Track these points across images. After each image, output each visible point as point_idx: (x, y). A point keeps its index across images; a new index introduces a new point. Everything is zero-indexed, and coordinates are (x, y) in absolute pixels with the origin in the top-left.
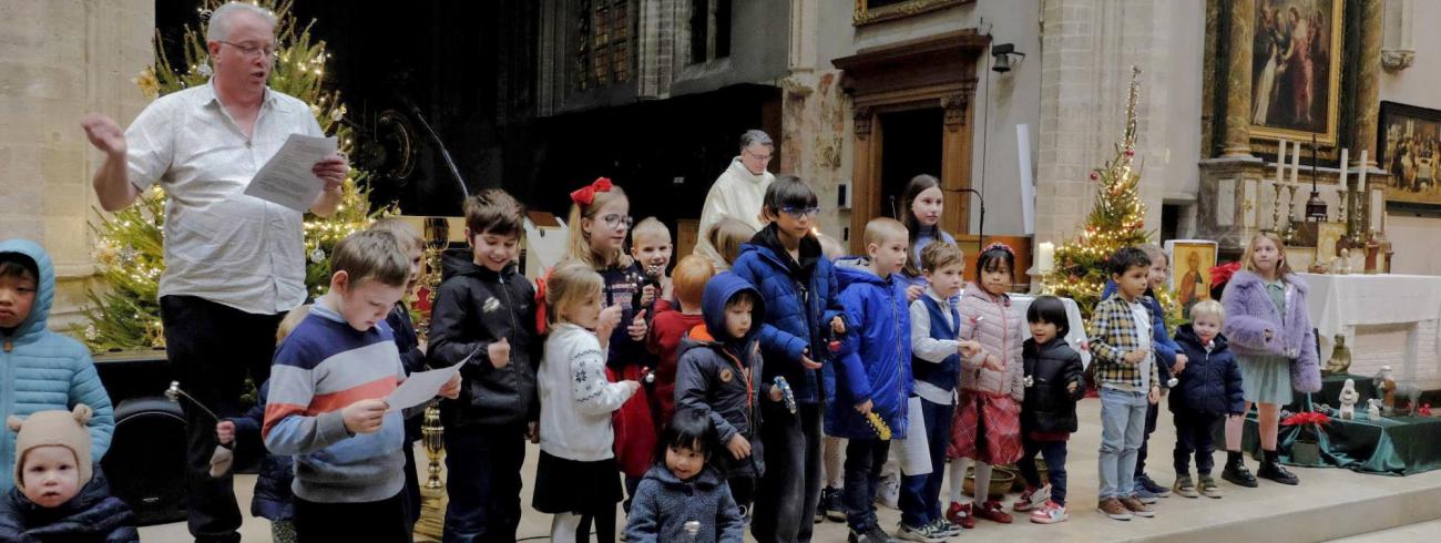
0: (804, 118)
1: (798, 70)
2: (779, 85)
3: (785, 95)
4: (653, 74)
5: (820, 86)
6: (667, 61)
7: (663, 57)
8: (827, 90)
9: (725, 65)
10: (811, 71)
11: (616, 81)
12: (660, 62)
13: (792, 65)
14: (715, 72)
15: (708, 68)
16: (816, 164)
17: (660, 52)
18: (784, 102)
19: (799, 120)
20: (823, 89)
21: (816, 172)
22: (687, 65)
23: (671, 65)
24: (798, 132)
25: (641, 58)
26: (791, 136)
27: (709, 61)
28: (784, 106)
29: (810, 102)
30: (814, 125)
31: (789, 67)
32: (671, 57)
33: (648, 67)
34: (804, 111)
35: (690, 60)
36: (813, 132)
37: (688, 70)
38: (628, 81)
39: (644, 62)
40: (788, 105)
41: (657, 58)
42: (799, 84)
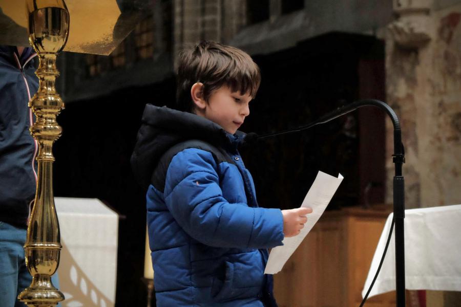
0: (419, 78)
1: (410, 12)
2: (379, 35)
3: (389, 47)
4: (194, 41)
5: (441, 31)
6: (213, 22)
7: (208, 18)
8: (451, 34)
9: (298, 20)
10: (427, 12)
11: (138, 59)
12: (204, 24)
13: (399, 5)
14: (284, 30)
15: (273, 28)
16: (439, 139)
17: (203, 11)
18: (388, 59)
19: (412, 81)
20: (446, 34)
21: (440, 149)
22: (240, 28)
23: (218, 28)
24: (410, 97)
25: (177, 20)
26: (400, 103)
27: (273, 19)
28: (388, 65)
29: (427, 55)
30: (433, 87)
31: (396, 8)
32: (218, 18)
33: (188, 32)
34: (418, 69)
35: (244, 21)
36: (433, 95)
37: (244, 33)
38: (156, 57)
39: (182, 25)
40: (393, 62)
41: (200, 20)
42: (412, 30)
